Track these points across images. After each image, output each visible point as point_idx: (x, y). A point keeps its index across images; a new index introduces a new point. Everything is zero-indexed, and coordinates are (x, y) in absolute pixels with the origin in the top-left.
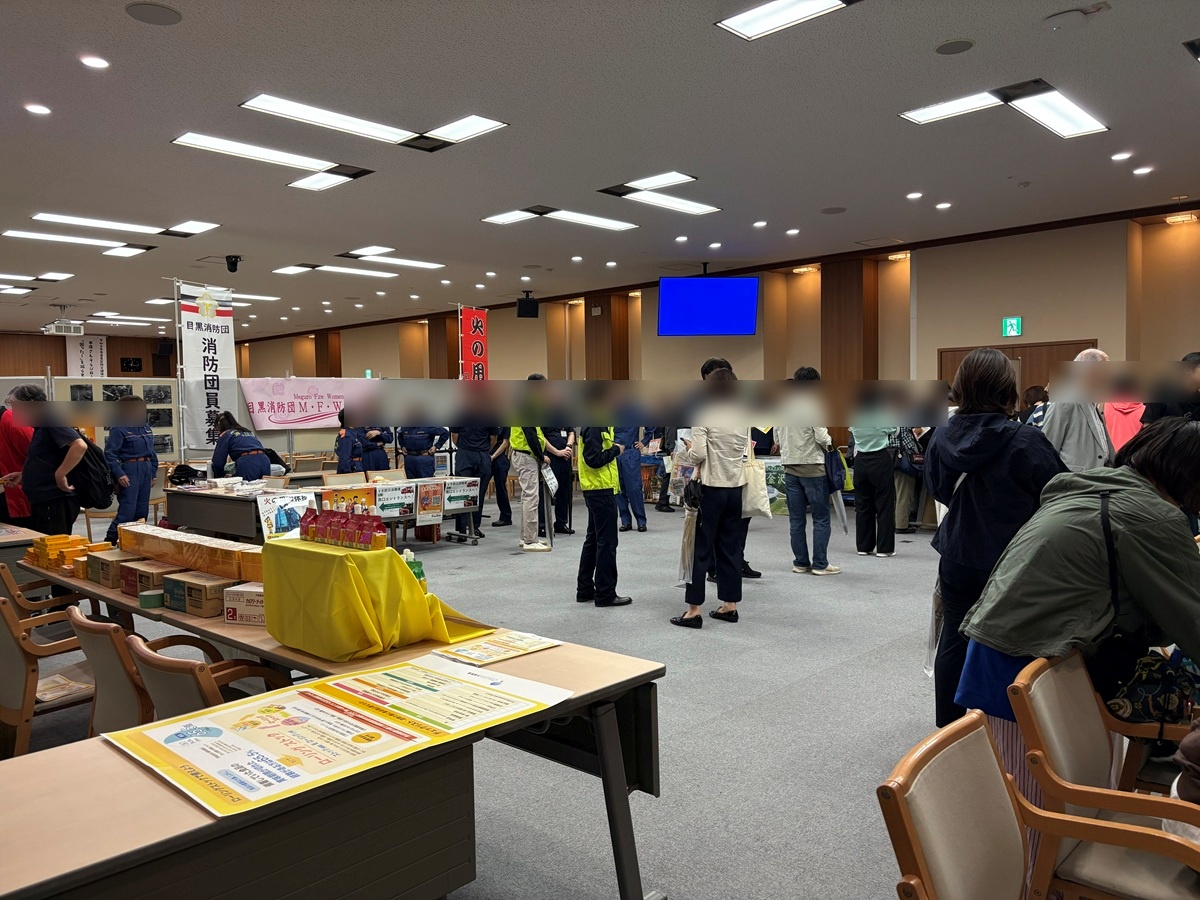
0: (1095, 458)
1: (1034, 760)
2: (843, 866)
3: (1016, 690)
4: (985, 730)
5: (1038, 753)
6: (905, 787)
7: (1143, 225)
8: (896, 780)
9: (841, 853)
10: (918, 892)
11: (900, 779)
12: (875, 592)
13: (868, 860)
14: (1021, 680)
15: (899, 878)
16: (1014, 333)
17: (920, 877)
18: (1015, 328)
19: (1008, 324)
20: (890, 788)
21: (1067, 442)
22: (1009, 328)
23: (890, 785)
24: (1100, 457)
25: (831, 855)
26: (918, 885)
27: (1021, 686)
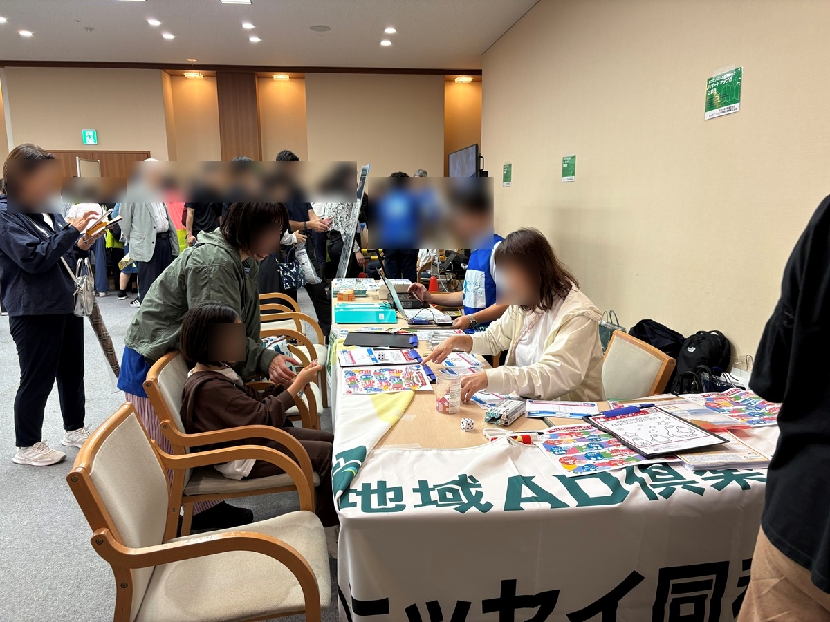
0: (151, 228)
1: (165, 426)
2: (21, 550)
3: (149, 384)
4: (134, 415)
5: (168, 421)
6: (88, 469)
7: (171, 75)
8: (79, 467)
9: (17, 542)
10: (108, 538)
11: (83, 465)
12: (6, 343)
13: (40, 538)
14: (150, 376)
15: (90, 534)
16: (92, 142)
17: (107, 527)
18: (92, 138)
19: (87, 135)
20: (78, 473)
21: (134, 218)
22: (88, 138)
23: (77, 471)
24: (155, 227)
25: (8, 547)
26: (107, 533)
27: (152, 380)
